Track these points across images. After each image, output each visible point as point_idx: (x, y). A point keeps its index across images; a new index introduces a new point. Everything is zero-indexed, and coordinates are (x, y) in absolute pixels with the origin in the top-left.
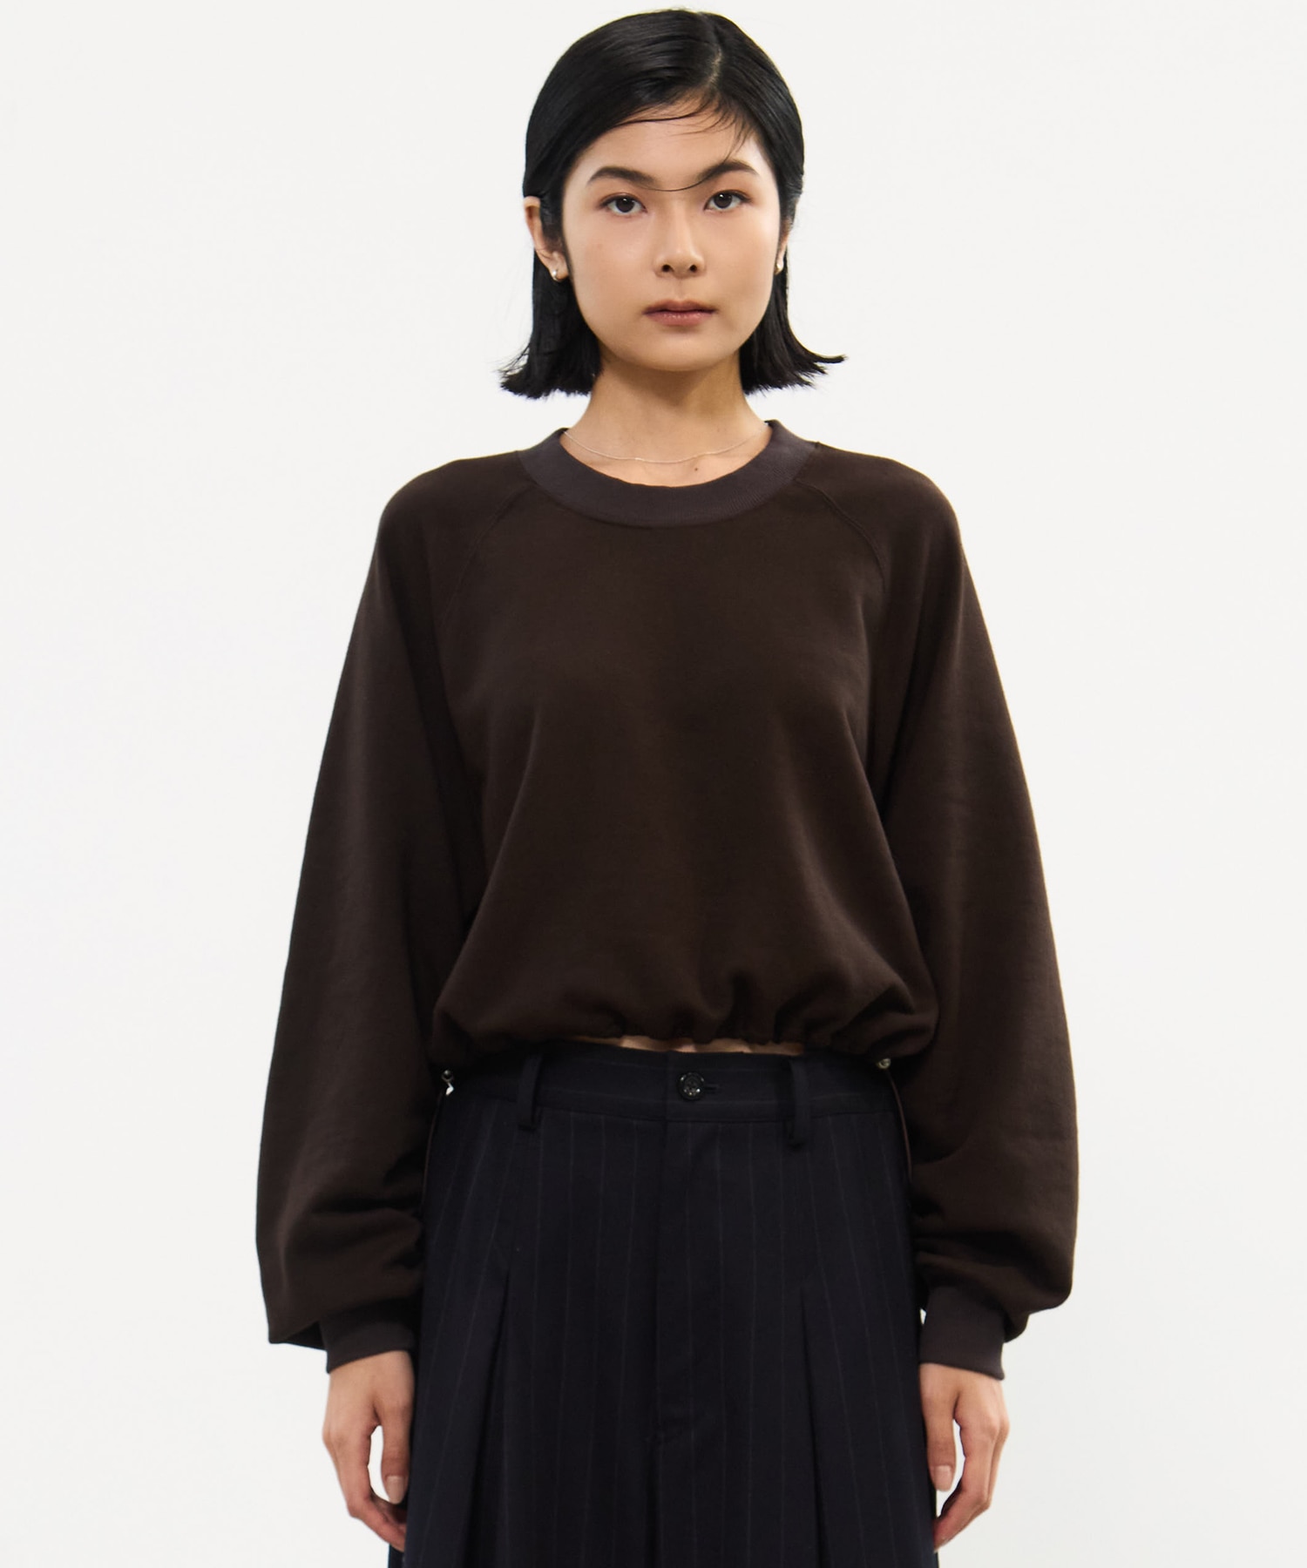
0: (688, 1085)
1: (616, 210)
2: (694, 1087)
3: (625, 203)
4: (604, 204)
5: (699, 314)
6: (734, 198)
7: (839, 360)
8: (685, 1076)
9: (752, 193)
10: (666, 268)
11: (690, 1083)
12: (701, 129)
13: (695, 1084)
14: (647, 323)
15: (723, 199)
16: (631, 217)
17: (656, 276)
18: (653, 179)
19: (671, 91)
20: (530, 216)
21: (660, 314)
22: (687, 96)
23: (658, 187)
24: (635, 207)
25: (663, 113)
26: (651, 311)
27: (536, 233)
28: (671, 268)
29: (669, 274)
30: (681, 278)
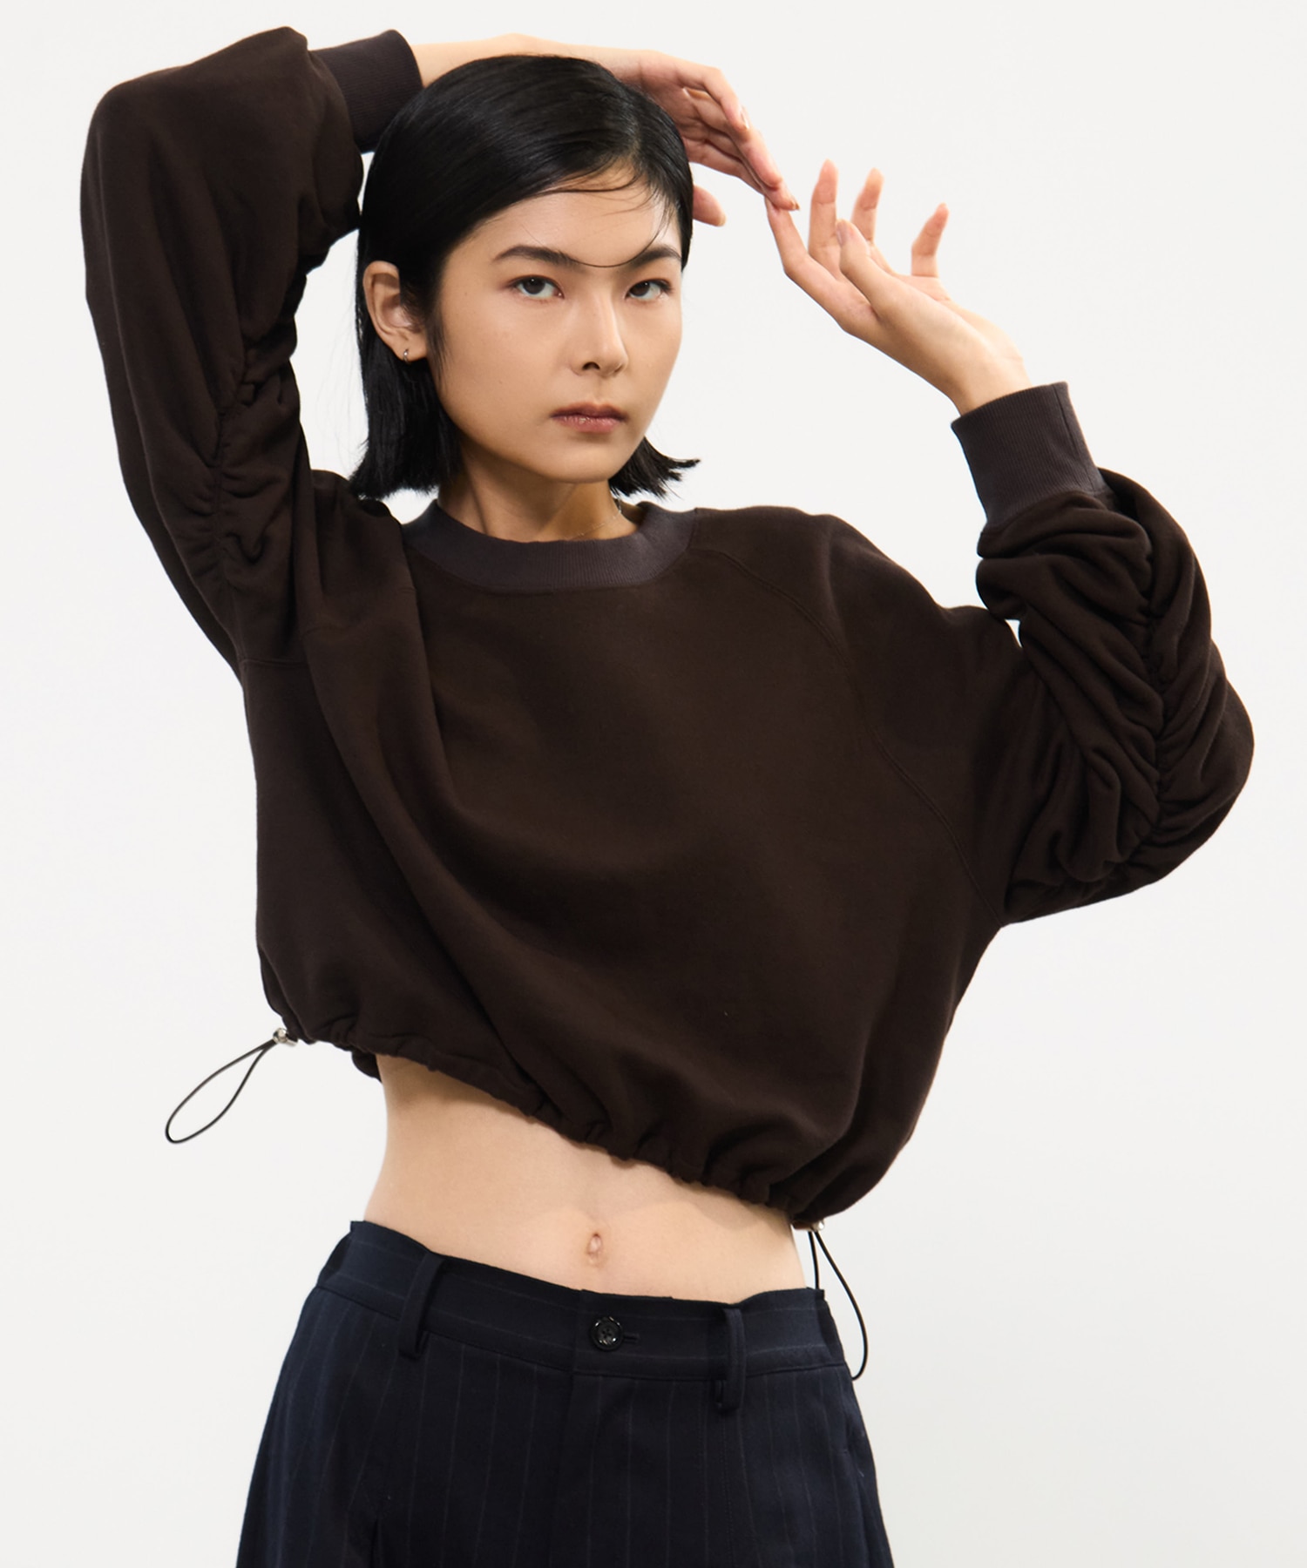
0: (604, 1332)
1: (525, 293)
2: (610, 1335)
3: (533, 284)
4: (515, 284)
5: (614, 421)
6: (653, 286)
7: (690, 464)
8: (600, 1321)
9: (674, 285)
10: (587, 366)
11: (605, 1330)
12: (632, 207)
13: (610, 1332)
14: (554, 427)
15: (639, 289)
16: (543, 302)
17: (577, 374)
18: (578, 262)
19: (602, 158)
20: (373, 284)
21: (571, 418)
22: (619, 163)
23: (584, 272)
24: (547, 292)
25: (595, 182)
26: (562, 414)
27: (378, 305)
28: (597, 366)
29: (591, 372)
30: (604, 377)
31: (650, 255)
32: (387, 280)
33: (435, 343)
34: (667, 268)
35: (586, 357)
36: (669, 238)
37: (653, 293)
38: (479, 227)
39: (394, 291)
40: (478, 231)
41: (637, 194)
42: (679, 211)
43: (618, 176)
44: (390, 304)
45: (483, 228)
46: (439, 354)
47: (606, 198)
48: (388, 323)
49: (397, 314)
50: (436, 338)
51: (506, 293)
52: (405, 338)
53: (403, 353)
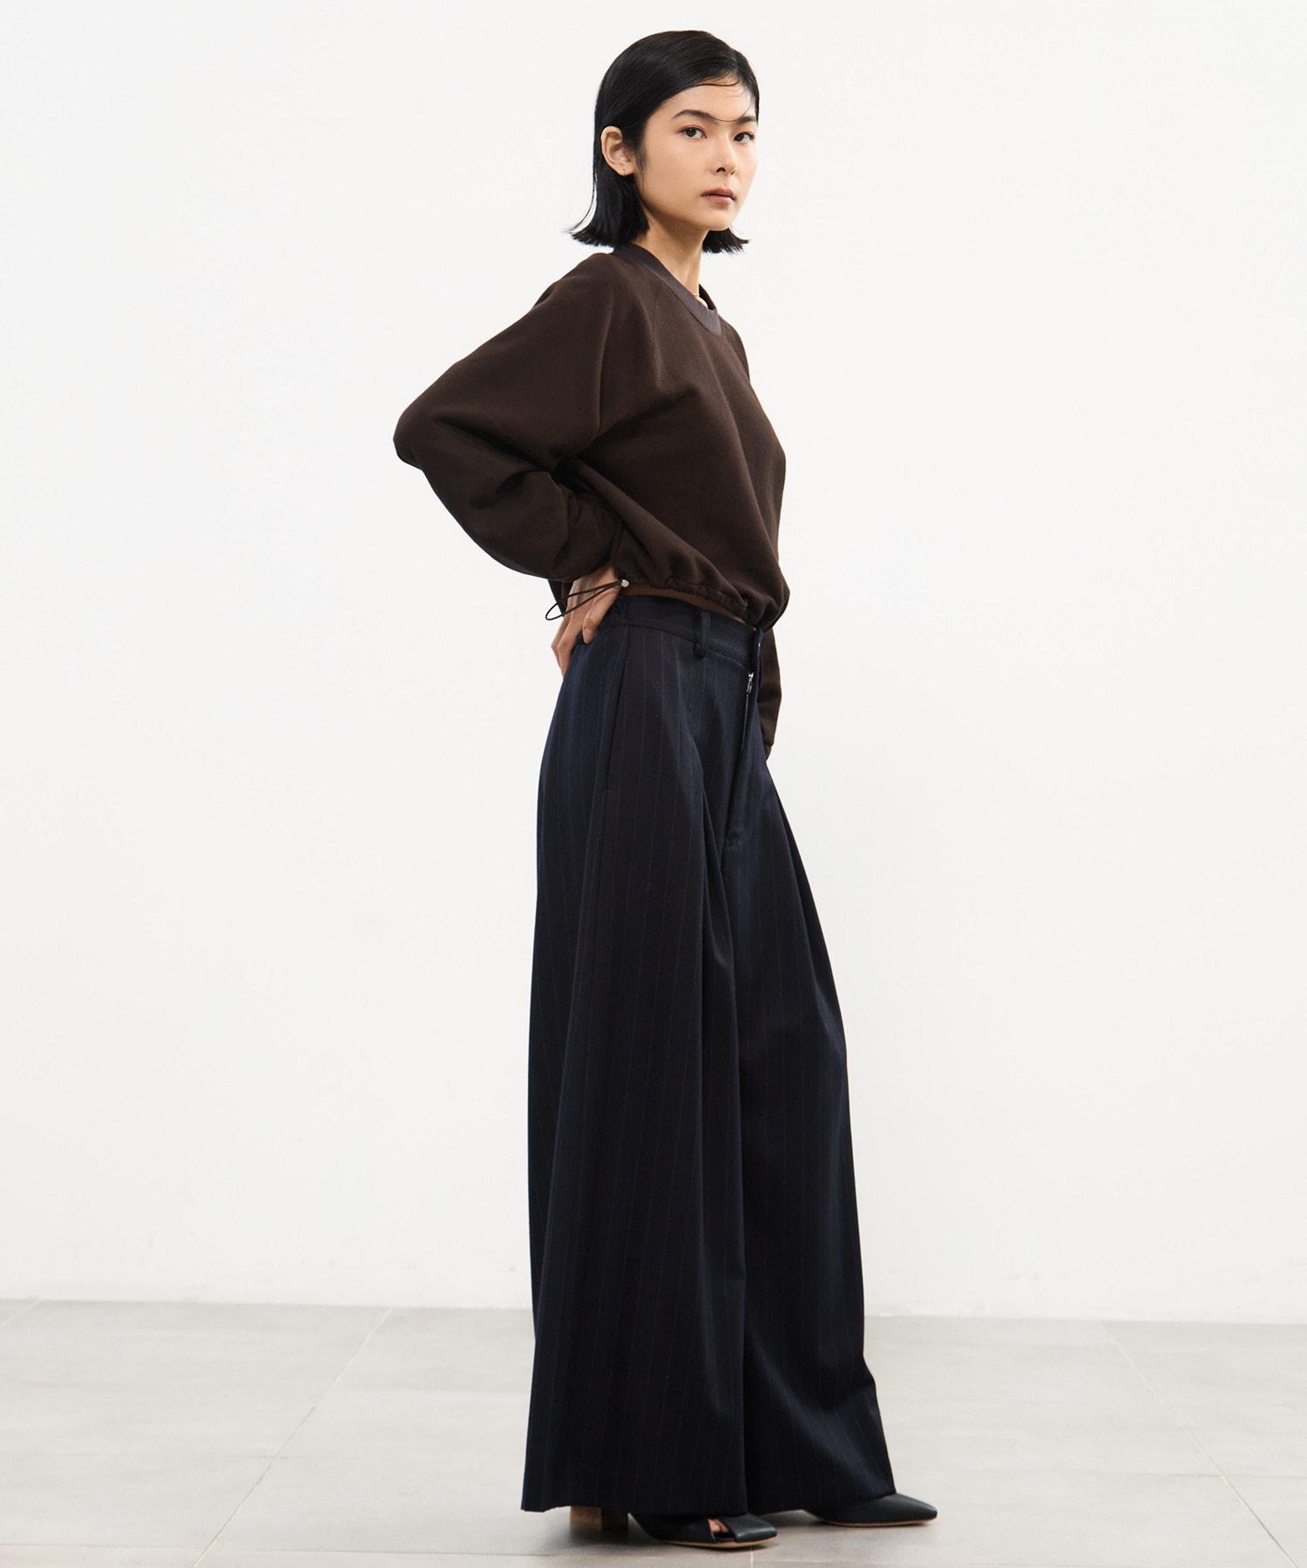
1: (686, 136)
3: (690, 131)
4: (682, 131)
5: (730, 199)
6: (745, 136)
7: (746, 242)
9: (753, 135)
10: (718, 170)
12: (736, 94)
14: (703, 201)
15: (738, 138)
16: (697, 139)
17: (714, 174)
18: (714, 118)
19: (723, 71)
20: (607, 139)
21: (711, 196)
22: (730, 74)
23: (717, 124)
24: (698, 134)
25: (721, 82)
26: (706, 194)
27: (608, 149)
28: (723, 170)
29: (721, 172)
30: (726, 176)
31: (745, 120)
32: (615, 136)
33: (640, 164)
34: (750, 127)
35: (719, 166)
36: (752, 113)
37: (746, 138)
39: (618, 142)
43: (730, 79)
44: (615, 149)
46: (641, 172)
48: (613, 157)
49: (619, 153)
50: (642, 161)
51: (681, 134)
52: (622, 165)
53: (621, 172)
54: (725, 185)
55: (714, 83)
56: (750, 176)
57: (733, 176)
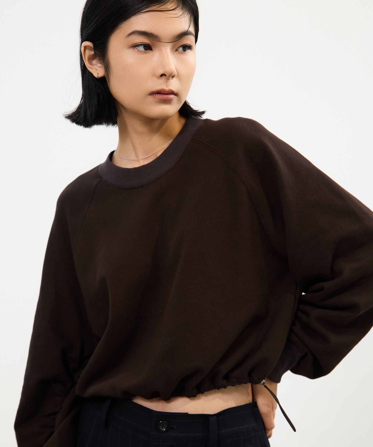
4: (135, 46)
5: (173, 96)
9: (193, 47)
10: (162, 75)
12: (177, 16)
14: (150, 98)
17: (158, 78)
20: (85, 50)
21: (157, 95)
23: (159, 40)
25: (163, 7)
26: (153, 93)
27: (86, 58)
28: (165, 75)
29: (164, 77)
30: (168, 79)
31: (185, 34)
32: (90, 49)
33: (107, 69)
34: (190, 40)
35: (161, 72)
36: (192, 29)
38: (121, 25)
39: (92, 52)
40: (120, 26)
41: (179, 12)
42: (194, 20)
43: (171, 5)
44: (91, 57)
45: (122, 25)
46: (108, 74)
47: (167, 13)
48: (91, 64)
49: (94, 62)
50: (107, 67)
51: (131, 49)
52: (97, 69)
53: (96, 75)
54: (167, 86)
55: (159, 9)
56: (190, 77)
57: (174, 78)
